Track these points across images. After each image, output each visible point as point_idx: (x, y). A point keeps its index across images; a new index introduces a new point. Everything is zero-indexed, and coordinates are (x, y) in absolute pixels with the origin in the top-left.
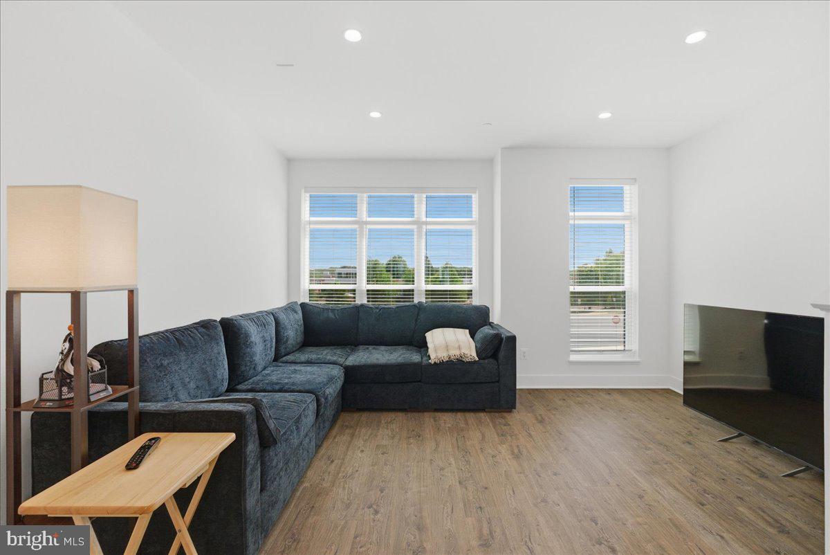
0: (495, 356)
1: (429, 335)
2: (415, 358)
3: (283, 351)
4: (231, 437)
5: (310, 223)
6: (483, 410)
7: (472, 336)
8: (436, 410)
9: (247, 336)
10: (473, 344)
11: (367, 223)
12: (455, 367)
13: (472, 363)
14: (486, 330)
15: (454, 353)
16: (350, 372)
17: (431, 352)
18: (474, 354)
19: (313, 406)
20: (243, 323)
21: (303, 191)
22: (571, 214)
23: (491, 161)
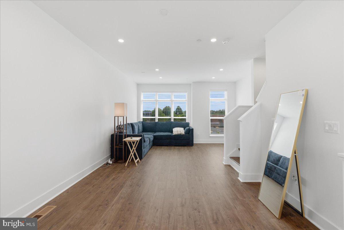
0: (189, 133)
1: (173, 129)
2: (170, 134)
3: (139, 132)
4: (141, 138)
5: (143, 101)
6: (186, 146)
7: (184, 129)
8: (175, 146)
9: (135, 127)
10: (184, 131)
11: (158, 101)
12: (179, 136)
13: (183, 135)
14: (187, 128)
15: (179, 133)
16: (154, 137)
17: (174, 133)
18: (184, 133)
19: (149, 140)
20: (134, 124)
21: (141, 92)
22: (210, 99)
23: (191, 84)
